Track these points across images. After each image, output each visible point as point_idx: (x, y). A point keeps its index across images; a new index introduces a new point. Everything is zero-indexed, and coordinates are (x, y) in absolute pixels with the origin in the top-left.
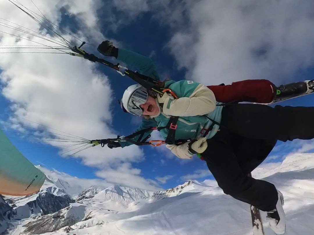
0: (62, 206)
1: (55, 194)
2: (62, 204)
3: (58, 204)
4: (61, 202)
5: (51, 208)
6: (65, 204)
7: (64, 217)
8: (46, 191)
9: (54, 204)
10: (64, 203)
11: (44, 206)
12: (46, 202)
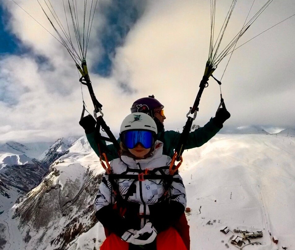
0: (36, 174)
1: (20, 163)
2: (35, 171)
3: (31, 173)
4: (32, 169)
5: (26, 181)
6: (39, 170)
7: (60, 186)
8: (6, 165)
9: (26, 175)
10: (37, 169)
11: (17, 184)
12: (15, 178)
